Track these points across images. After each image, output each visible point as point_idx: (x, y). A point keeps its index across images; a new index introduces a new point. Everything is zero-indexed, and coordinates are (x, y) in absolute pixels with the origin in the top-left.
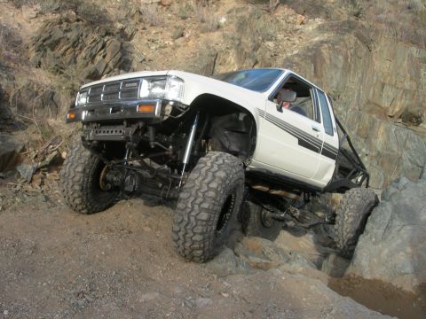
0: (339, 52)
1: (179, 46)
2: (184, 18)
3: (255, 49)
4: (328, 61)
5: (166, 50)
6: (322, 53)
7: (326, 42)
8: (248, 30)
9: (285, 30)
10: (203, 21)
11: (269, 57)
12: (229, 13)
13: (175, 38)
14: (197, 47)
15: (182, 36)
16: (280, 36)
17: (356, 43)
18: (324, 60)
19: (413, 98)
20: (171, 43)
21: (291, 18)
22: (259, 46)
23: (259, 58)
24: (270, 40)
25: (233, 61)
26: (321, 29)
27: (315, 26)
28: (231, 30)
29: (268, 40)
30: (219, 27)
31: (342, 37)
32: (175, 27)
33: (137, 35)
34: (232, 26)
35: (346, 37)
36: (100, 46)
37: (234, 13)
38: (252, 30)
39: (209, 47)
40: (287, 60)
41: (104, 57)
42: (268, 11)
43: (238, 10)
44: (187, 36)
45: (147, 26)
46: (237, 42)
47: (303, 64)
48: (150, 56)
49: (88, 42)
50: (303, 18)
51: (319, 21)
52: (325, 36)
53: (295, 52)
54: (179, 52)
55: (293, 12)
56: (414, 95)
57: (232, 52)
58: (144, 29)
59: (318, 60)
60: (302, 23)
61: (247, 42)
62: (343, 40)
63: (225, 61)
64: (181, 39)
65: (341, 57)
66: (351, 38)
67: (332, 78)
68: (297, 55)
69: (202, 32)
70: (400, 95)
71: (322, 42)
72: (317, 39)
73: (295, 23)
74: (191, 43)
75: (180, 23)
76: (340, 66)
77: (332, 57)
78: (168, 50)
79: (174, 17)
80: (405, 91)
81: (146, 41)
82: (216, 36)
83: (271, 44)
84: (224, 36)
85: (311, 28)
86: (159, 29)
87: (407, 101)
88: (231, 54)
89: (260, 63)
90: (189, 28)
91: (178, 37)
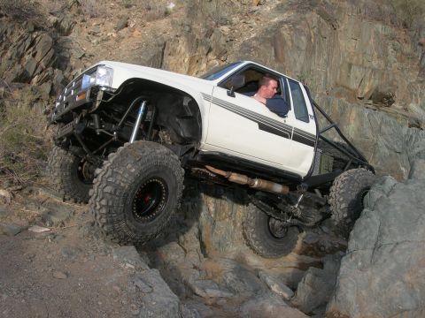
0: (300, 32)
1: (123, 38)
2: (128, 6)
3: (208, 35)
4: (289, 43)
5: (109, 42)
6: (281, 35)
7: (286, 23)
8: (200, 15)
9: (241, 13)
10: (149, 9)
11: (223, 43)
13: (118, 29)
14: (143, 37)
15: (127, 26)
16: (235, 19)
17: (319, 22)
18: (285, 43)
20: (114, 35)
22: (213, 31)
23: (213, 44)
24: (226, 24)
25: (183, 49)
26: (279, 9)
27: (273, 6)
28: (181, 16)
29: (222, 24)
30: (167, 14)
31: (303, 16)
32: (118, 17)
33: (76, 28)
34: (182, 12)
35: (307, 16)
36: (28, 43)
38: (203, 14)
39: (156, 37)
40: (244, 44)
41: (34, 55)
44: (132, 26)
45: (87, 18)
46: (187, 28)
47: (262, 48)
48: (91, 51)
49: (15, 39)
52: (285, 16)
53: (253, 35)
54: (123, 45)
56: (383, 74)
57: (182, 40)
58: (83, 21)
59: (279, 42)
60: (259, 4)
61: (199, 28)
62: (304, 19)
63: (175, 51)
64: (125, 29)
65: (303, 38)
66: (313, 17)
67: (295, 62)
68: (255, 38)
69: (148, 21)
70: (368, 75)
71: (282, 23)
72: (276, 20)
73: (251, 4)
74: (136, 32)
75: (124, 12)
76: (304, 48)
77: (294, 39)
78: (111, 42)
79: (117, 6)
80: (374, 71)
81: (86, 35)
82: (163, 24)
83: (226, 29)
84: (173, 23)
85: (268, 9)
86: (100, 20)
87: (377, 81)
88: (180, 42)
89: (214, 50)
90: (134, 17)
91: (122, 28)
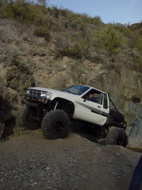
0: (110, 77)
1: (51, 77)
2: (51, 66)
3: (79, 78)
4: (106, 81)
5: (46, 78)
6: (103, 78)
7: (105, 74)
8: (75, 70)
9: (88, 69)
10: (58, 67)
11: (84, 80)
12: (67, 63)
13: (48, 74)
14: (57, 77)
15: (51, 73)
16: (87, 72)
17: (115, 74)
18: (105, 81)
19: (136, 92)
20: (48, 76)
21: (90, 64)
22: (80, 76)
23: (81, 81)
24: (84, 73)
25: (72, 82)
26: (101, 68)
27: (99, 67)
28: (69, 70)
29: (83, 73)
30: (64, 69)
31: (110, 71)
32: (48, 70)
33: (35, 73)
34: (69, 69)
35: (111, 71)
37: (69, 63)
38: (77, 70)
39: (62, 77)
40: (91, 81)
41: (28, 82)
42: (81, 62)
43: (70, 62)
44: (53, 73)
45: (38, 69)
46: (73, 75)
47: (97, 82)
48: (40, 81)
49: (22, 77)
50: (94, 64)
51: (100, 65)
52: (103, 71)
53: (93, 78)
54: (51, 79)
55: (90, 62)
57: (71, 79)
58: (37, 71)
59: (102, 81)
60: (94, 66)
61: (76, 75)
62: (110, 73)
63: (69, 82)
64: (51, 74)
65: (110, 79)
66: (113, 72)
67: (107, 87)
68: (94, 79)
69: (58, 71)
70: (131, 91)
71: (103, 74)
72: (101, 72)
73: (91, 66)
74: (55, 75)
75: (49, 68)
76: (110, 82)
77: (107, 79)
79: (47, 65)
80: (133, 89)
81: (38, 75)
82: (64, 73)
83: (84, 75)
84: (67, 73)
85: (97, 68)
86: (42, 71)
87: (134, 93)
88: (71, 80)
89: (81, 82)
90: (53, 70)
91: (50, 74)
